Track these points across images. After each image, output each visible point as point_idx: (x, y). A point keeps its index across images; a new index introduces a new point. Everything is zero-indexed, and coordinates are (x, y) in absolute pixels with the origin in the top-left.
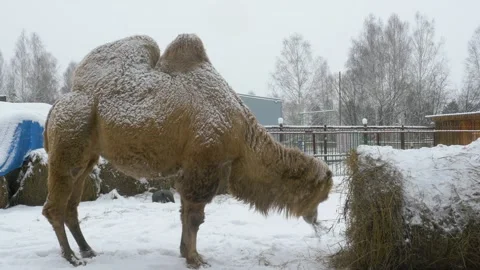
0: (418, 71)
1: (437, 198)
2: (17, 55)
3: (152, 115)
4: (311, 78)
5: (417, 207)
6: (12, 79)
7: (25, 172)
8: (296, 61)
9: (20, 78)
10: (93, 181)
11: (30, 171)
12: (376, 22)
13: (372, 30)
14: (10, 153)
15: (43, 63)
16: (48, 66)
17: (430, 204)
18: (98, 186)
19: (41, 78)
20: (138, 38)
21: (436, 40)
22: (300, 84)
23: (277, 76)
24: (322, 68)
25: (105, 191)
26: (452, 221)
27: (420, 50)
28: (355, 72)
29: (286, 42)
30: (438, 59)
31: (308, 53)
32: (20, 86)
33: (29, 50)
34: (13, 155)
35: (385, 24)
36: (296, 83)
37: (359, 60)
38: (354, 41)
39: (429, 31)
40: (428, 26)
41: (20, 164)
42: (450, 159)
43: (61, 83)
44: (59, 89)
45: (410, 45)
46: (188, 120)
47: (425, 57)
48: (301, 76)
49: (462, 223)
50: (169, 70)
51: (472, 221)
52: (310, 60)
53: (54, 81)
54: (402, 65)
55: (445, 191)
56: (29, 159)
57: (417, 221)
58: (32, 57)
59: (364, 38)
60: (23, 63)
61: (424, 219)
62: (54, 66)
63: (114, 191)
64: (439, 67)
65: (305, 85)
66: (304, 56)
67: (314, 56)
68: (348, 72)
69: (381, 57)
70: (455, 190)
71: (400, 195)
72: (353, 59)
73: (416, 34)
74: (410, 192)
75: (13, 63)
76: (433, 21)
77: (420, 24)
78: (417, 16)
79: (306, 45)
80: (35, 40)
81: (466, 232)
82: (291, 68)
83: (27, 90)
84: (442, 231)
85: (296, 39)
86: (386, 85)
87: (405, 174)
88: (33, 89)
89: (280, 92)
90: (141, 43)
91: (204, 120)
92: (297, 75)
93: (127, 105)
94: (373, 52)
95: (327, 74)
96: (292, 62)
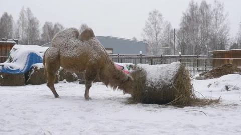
0: (215, 29)
1: (155, 79)
2: (20, 19)
3: (76, 54)
4: (162, 32)
5: (150, 82)
6: (18, 30)
7: (31, 72)
8: (155, 23)
9: (21, 30)
10: (57, 76)
11: (33, 72)
12: (195, 4)
13: (193, 8)
14: (25, 65)
15: (32, 22)
16: (34, 24)
17: (153, 81)
18: (59, 78)
19: (31, 30)
20: (72, 29)
21: (224, 14)
22: (157, 35)
23: (146, 30)
24: (168, 26)
25: (61, 80)
26: (159, 86)
27: (216, 18)
28: (184, 28)
29: (150, 14)
30: (225, 23)
31: (161, 20)
32: (21, 33)
33: (26, 16)
34: (27, 66)
35: (199, 5)
36: (155, 34)
37: (187, 23)
38: (184, 14)
39: (221, 9)
40: (220, 7)
41: (29, 69)
42: (162, 68)
43: (41, 32)
44: (40, 35)
45: (212, 16)
46: (87, 56)
47: (219, 22)
48: (157, 30)
49: (162, 86)
50: (82, 40)
51: (164, 86)
52: (162, 23)
53: (38, 31)
54: (207, 26)
55: (158, 77)
56: (33, 68)
57: (149, 86)
58: (27, 20)
59: (189, 12)
60: (23, 23)
61: (151, 85)
62: (38, 24)
63: (65, 80)
64: (225, 27)
65: (159, 35)
66: (159, 20)
67: (164, 21)
68: (181, 29)
69: (197, 22)
70: (160, 77)
71: (145, 78)
72: (184, 22)
73: (214, 10)
74: (148, 77)
75: (18, 22)
76: (223, 4)
77: (216, 6)
78: (215, 2)
79: (160, 16)
80: (29, 11)
81: (162, 89)
82: (152, 27)
83: (25, 35)
84: (156, 89)
85: (155, 13)
86: (199, 35)
87: (147, 73)
88: (27, 35)
89: (147, 38)
90: (73, 31)
91: (92, 56)
92: (155, 30)
93: (69, 51)
94: (193, 19)
95: (171, 29)
96: (153, 23)
